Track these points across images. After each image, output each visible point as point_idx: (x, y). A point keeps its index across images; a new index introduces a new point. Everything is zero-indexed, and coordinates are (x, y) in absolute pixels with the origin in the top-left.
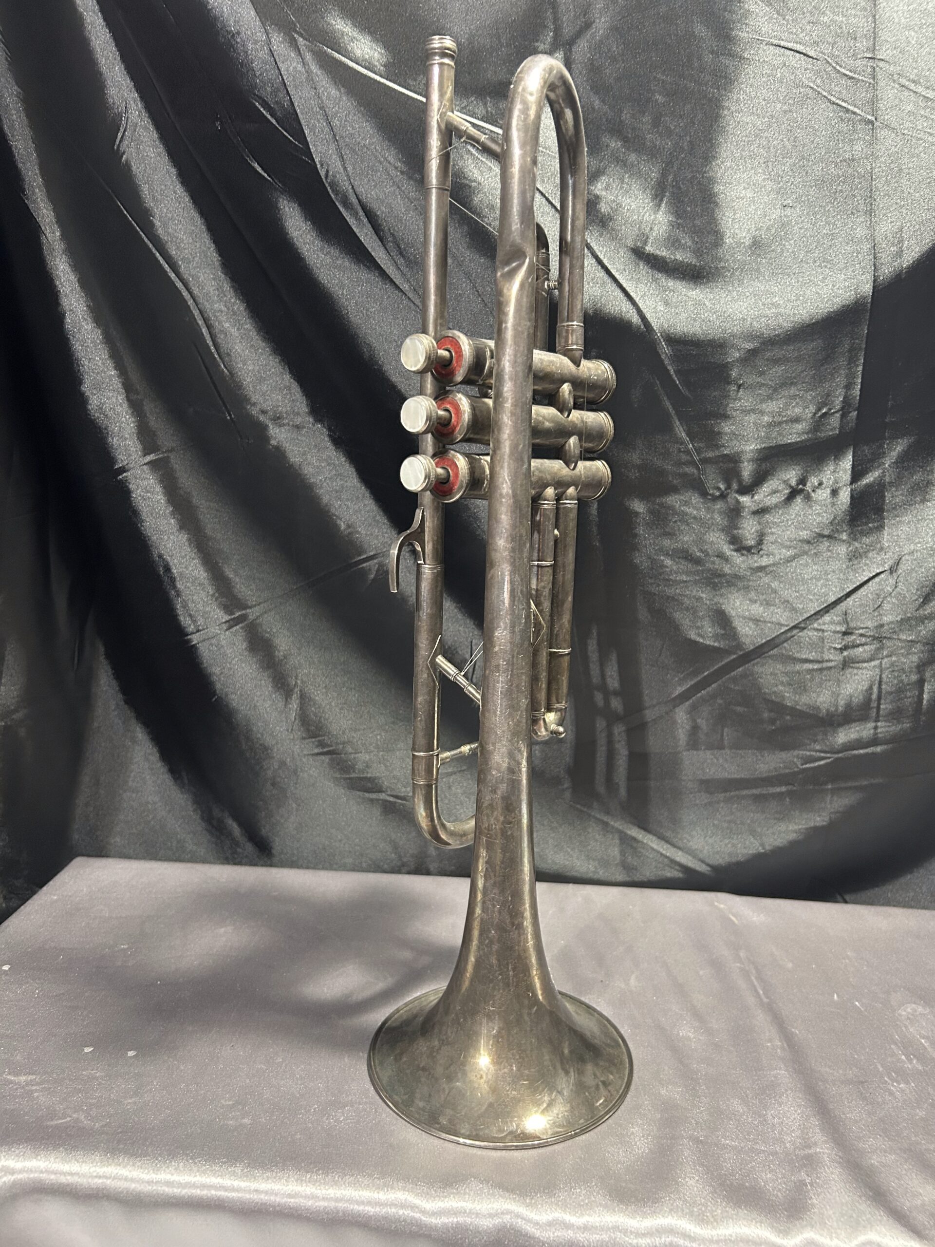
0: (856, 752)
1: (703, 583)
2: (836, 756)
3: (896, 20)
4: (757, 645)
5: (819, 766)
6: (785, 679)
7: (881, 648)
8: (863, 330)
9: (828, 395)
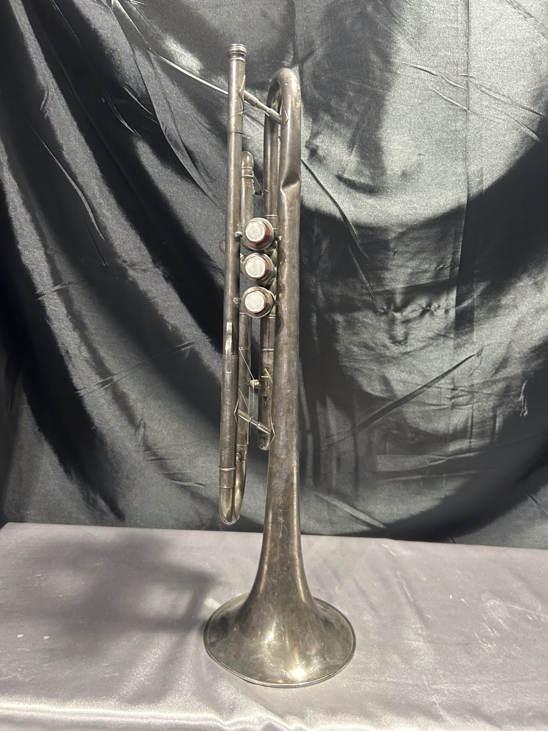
0: (459, 456)
1: (374, 361)
2: (448, 458)
3: (480, 56)
4: (404, 396)
5: (439, 464)
6: (420, 415)
7: (473, 398)
8: (462, 223)
9: (443, 258)
